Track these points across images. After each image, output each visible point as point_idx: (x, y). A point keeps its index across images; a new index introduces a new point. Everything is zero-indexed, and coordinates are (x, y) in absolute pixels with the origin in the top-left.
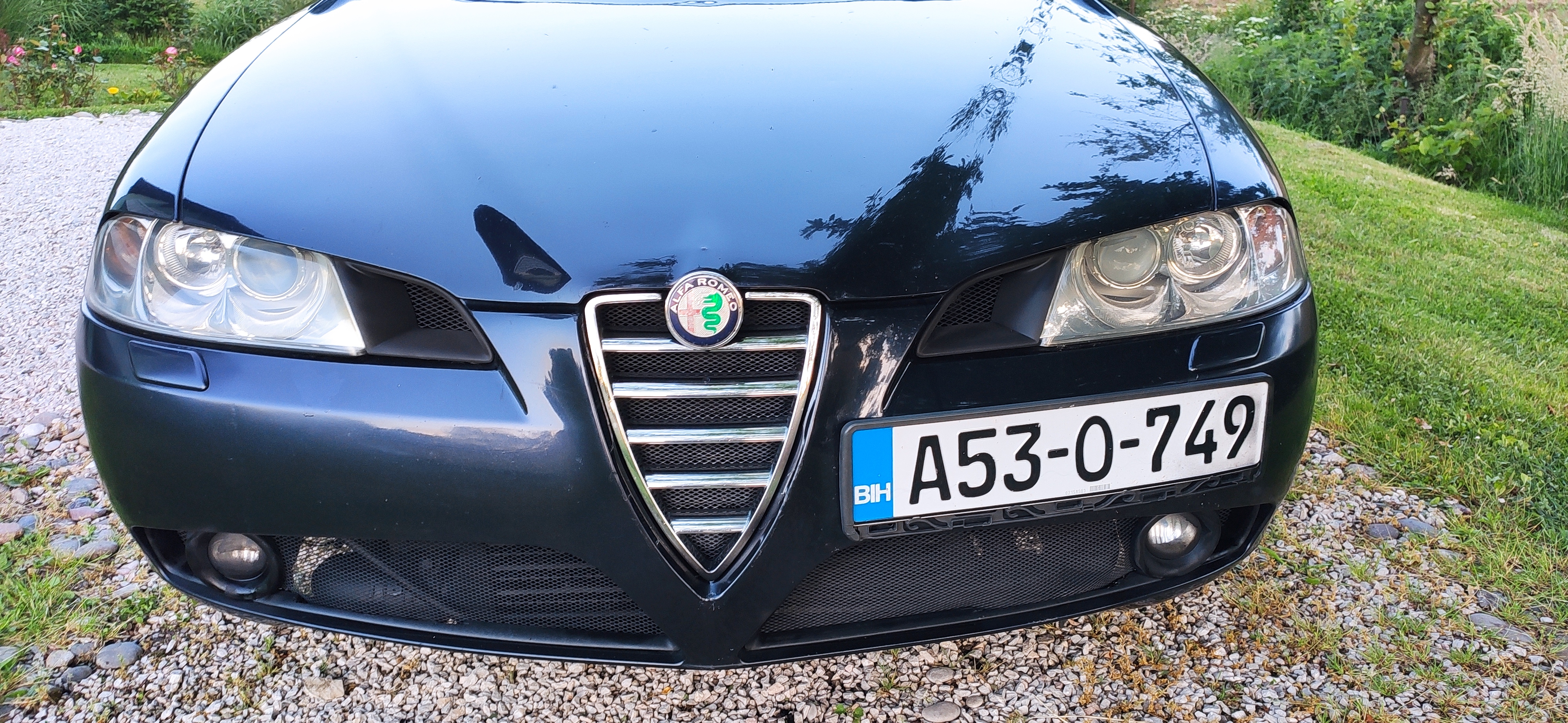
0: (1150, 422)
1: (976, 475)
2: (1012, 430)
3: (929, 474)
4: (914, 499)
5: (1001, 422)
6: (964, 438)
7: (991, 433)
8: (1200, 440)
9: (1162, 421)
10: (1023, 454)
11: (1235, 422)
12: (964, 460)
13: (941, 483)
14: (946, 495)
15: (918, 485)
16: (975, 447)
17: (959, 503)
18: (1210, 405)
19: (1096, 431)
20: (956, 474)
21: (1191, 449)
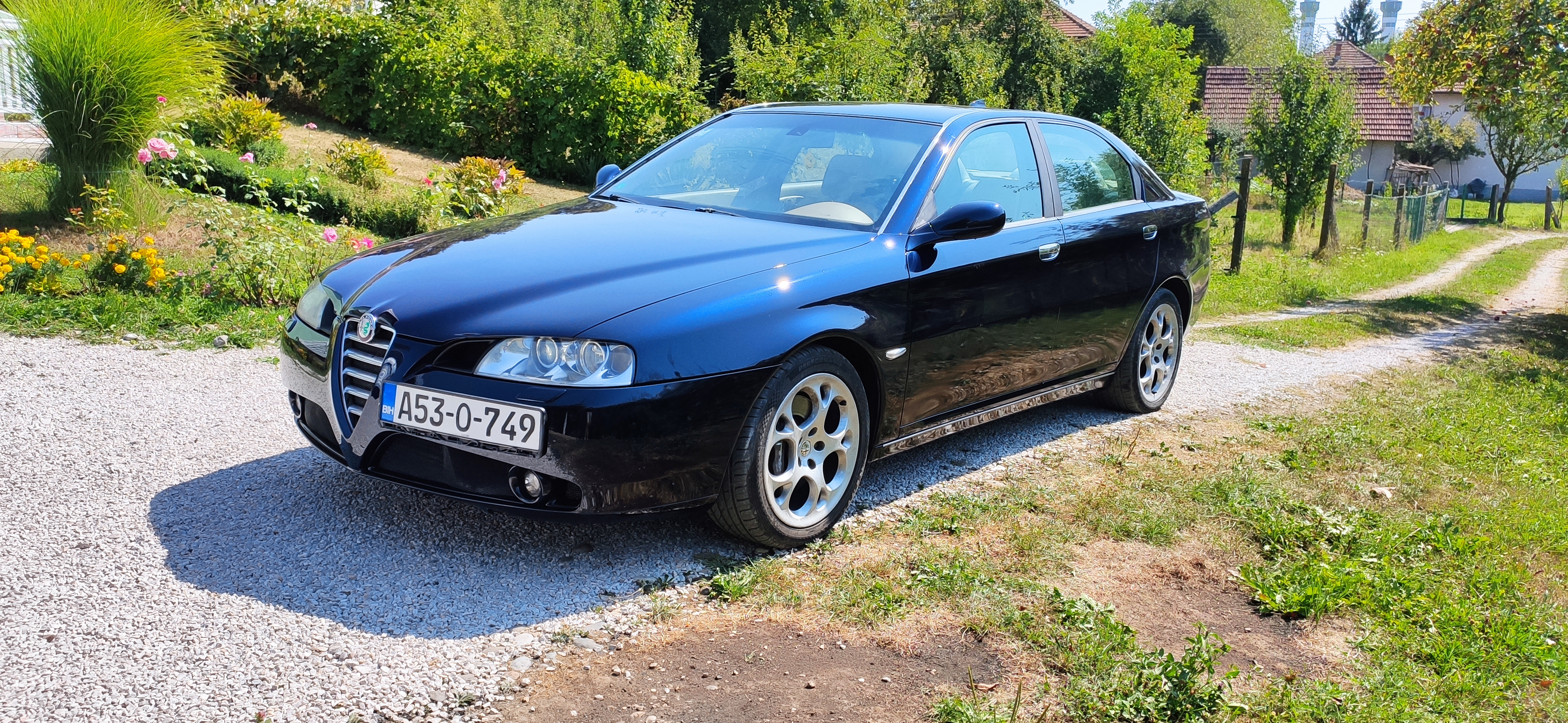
0: (487, 413)
1: (420, 413)
2: (434, 399)
3: (406, 408)
4: (400, 417)
5: (431, 394)
6: (418, 397)
7: (426, 398)
8: (508, 428)
9: (492, 414)
10: (437, 410)
11: (525, 426)
12: (417, 406)
13: (409, 413)
14: (410, 419)
15: (402, 412)
16: (422, 402)
17: (414, 424)
18: (513, 414)
19: (464, 409)
20: (415, 411)
21: (504, 431)
